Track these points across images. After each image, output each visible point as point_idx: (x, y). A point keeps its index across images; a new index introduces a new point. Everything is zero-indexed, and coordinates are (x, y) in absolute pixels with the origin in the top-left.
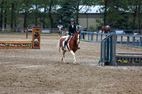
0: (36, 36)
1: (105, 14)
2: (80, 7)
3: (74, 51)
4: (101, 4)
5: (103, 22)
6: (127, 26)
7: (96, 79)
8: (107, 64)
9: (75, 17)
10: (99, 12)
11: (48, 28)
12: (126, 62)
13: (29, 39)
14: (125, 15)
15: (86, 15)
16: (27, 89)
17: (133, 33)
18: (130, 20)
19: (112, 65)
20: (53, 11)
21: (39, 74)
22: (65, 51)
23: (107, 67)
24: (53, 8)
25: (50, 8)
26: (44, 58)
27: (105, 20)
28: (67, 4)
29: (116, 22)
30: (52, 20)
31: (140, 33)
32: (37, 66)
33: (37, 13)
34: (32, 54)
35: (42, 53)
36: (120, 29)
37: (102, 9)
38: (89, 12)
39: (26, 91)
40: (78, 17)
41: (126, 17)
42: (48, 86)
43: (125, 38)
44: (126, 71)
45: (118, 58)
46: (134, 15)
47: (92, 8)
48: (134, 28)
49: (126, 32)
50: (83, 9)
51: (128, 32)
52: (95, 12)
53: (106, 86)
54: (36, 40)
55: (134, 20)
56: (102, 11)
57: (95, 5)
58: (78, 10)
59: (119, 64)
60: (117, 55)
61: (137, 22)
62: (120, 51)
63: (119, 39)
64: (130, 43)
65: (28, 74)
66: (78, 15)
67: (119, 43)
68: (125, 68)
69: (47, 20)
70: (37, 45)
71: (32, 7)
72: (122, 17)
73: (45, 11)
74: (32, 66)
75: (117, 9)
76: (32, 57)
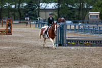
0: (8, 25)
1: (58, 9)
2: (41, 4)
3: (53, 38)
4: (55, 2)
5: (57, 15)
6: (74, 18)
7: (52, 56)
8: (60, 45)
9: (37, 11)
10: (54, 8)
11: (17, 19)
12: (73, 43)
13: (4, 28)
14: (73, 10)
15: (45, 10)
16: (2, 64)
17: (78, 23)
18: (77, 13)
19: (63, 46)
20: (21, 7)
21: (11, 53)
22: (46, 38)
23: (60, 47)
24: (21, 5)
25: (19, 5)
26: (15, 41)
27: (58, 14)
28: (31, 2)
29: (66, 15)
30: (20, 14)
31: (83, 22)
32: (9, 47)
33: (9, 9)
34: (6, 38)
35: (13, 38)
36: (69, 20)
37: (57, 5)
38: (47, 8)
39: (2, 66)
40: (39, 12)
41: (73, 12)
42: (18, 61)
43: (73, 27)
44: (74, 50)
45: (68, 41)
46: (79, 10)
47: (49, 5)
48: (79, 19)
49: (74, 22)
50: (43, 5)
51: (75, 22)
52: (51, 8)
53: (60, 61)
54: (9, 28)
55: (79, 14)
56: (56, 7)
57: (51, 3)
58: (39, 6)
59: (69, 45)
60: (67, 38)
61: (81, 15)
62: (69, 36)
63: (68, 27)
64: (77, 30)
65: (3, 53)
66: (39, 10)
67: (69, 30)
68: (73, 48)
69: (17, 14)
70: (9, 32)
71: (5, 4)
72: (70, 11)
73: (15, 7)
74: (6, 47)
75: (67, 5)
76: (6, 41)
